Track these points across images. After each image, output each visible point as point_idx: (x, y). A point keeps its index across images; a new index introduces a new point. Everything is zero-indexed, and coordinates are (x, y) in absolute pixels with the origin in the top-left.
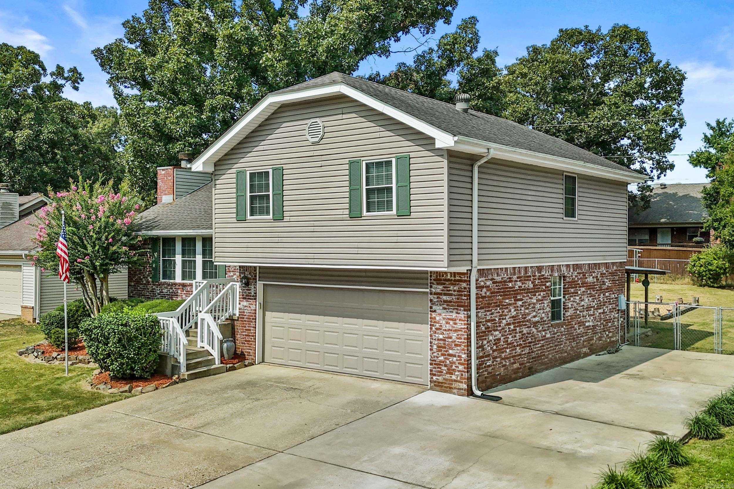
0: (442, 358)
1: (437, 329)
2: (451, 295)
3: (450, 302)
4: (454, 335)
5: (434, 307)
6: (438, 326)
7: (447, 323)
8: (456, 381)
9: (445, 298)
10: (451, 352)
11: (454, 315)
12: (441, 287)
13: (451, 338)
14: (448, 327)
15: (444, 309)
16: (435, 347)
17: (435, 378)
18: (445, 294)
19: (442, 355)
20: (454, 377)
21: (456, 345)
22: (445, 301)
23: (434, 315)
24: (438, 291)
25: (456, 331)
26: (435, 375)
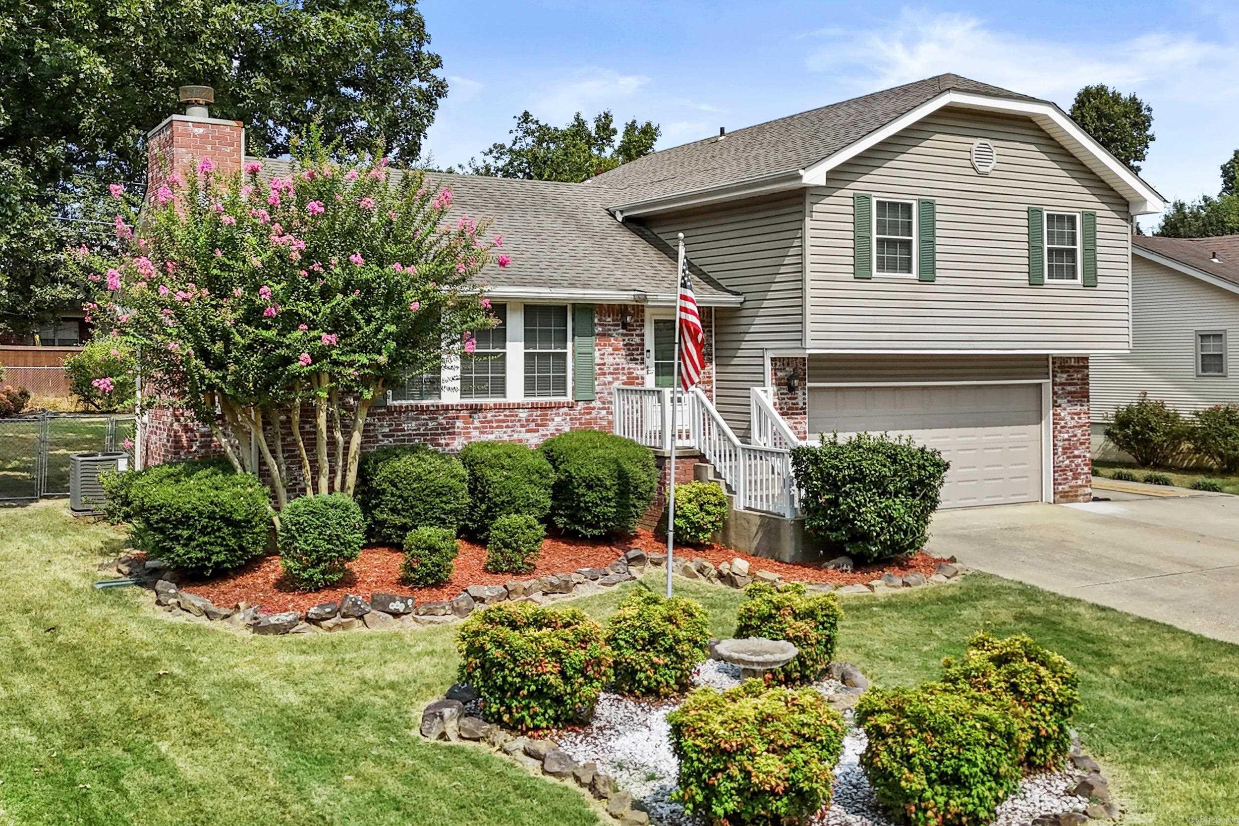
0: (1067, 462)
1: (1062, 427)
2: (1076, 384)
3: (1075, 392)
4: (1079, 432)
5: (1059, 401)
6: (1062, 423)
7: (1073, 419)
8: (1081, 486)
9: (1069, 388)
10: (1076, 453)
11: (1078, 408)
12: (1065, 376)
13: (1075, 436)
14: (1073, 423)
15: (1069, 401)
16: (1060, 449)
17: (1060, 488)
18: (1070, 384)
19: (1068, 458)
20: (1079, 482)
21: (1081, 444)
22: (1070, 393)
23: (1059, 410)
24: (1063, 380)
25: (1081, 426)
26: (1060, 484)
